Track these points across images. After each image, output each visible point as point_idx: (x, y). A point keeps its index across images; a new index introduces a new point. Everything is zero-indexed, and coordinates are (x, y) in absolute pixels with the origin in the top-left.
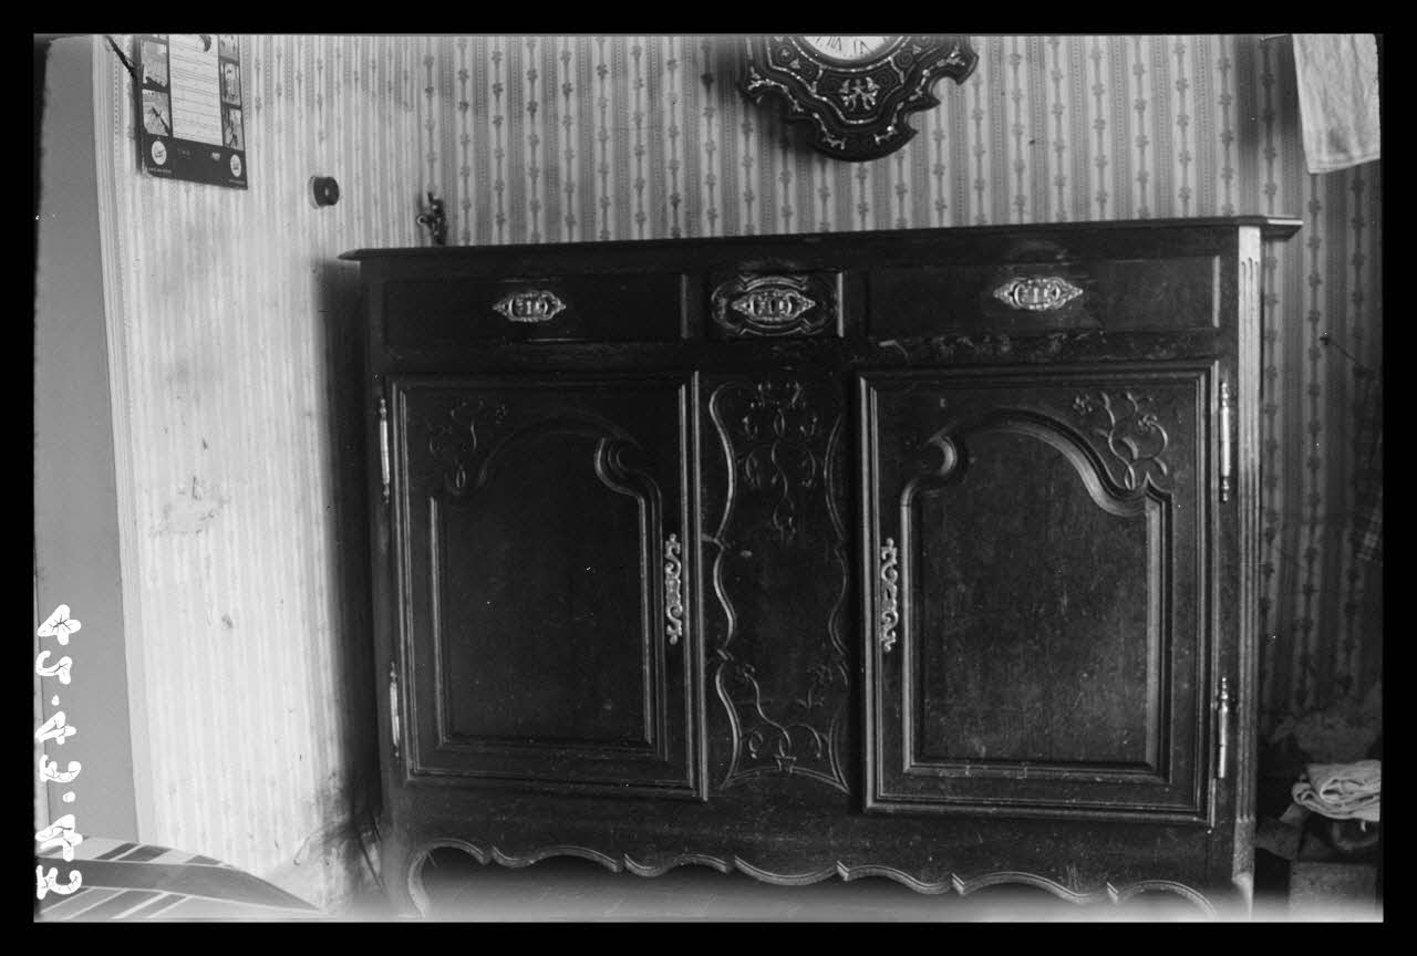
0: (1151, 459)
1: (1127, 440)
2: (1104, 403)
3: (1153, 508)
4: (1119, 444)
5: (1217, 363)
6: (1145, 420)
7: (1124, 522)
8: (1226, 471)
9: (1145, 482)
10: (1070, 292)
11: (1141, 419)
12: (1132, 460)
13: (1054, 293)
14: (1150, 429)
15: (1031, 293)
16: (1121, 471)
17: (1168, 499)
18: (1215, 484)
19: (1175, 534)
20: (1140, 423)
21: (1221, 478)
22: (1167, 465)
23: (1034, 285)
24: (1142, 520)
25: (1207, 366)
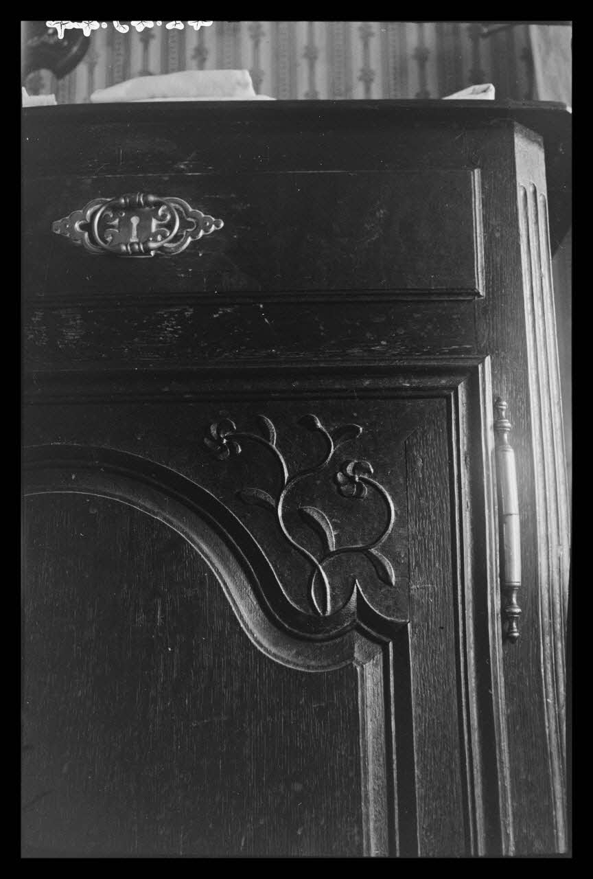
0: (365, 551)
1: (315, 513)
2: (266, 433)
3: (370, 656)
4: (298, 519)
5: (488, 360)
6: (349, 469)
7: (309, 683)
8: (516, 577)
9: (354, 597)
10: (200, 225)
11: (343, 469)
12: (324, 553)
13: (170, 226)
14: (361, 489)
15: (126, 224)
16: (304, 575)
17: (399, 634)
18: (494, 601)
19: (415, 711)
20: (339, 476)
21: (506, 590)
22: (396, 564)
23: (132, 208)
24: (349, 680)
25: (469, 363)
